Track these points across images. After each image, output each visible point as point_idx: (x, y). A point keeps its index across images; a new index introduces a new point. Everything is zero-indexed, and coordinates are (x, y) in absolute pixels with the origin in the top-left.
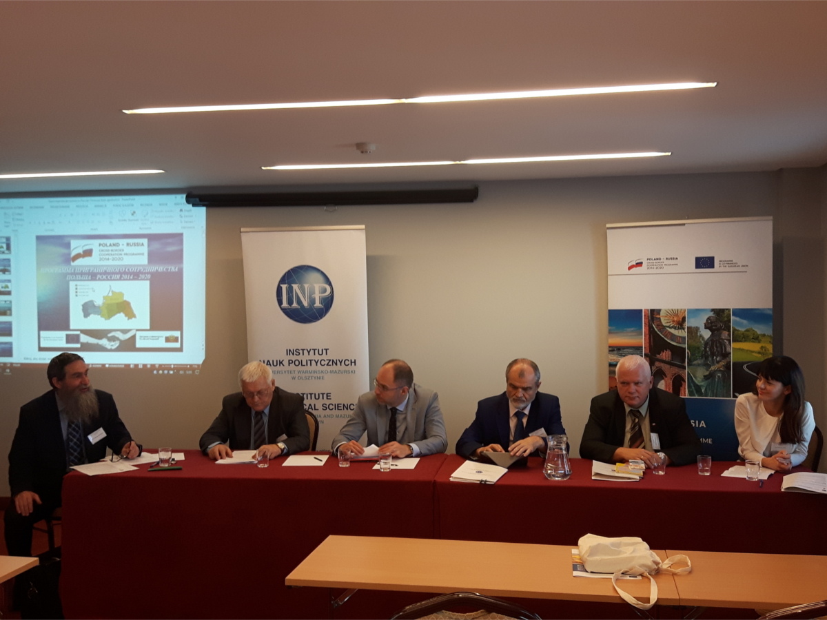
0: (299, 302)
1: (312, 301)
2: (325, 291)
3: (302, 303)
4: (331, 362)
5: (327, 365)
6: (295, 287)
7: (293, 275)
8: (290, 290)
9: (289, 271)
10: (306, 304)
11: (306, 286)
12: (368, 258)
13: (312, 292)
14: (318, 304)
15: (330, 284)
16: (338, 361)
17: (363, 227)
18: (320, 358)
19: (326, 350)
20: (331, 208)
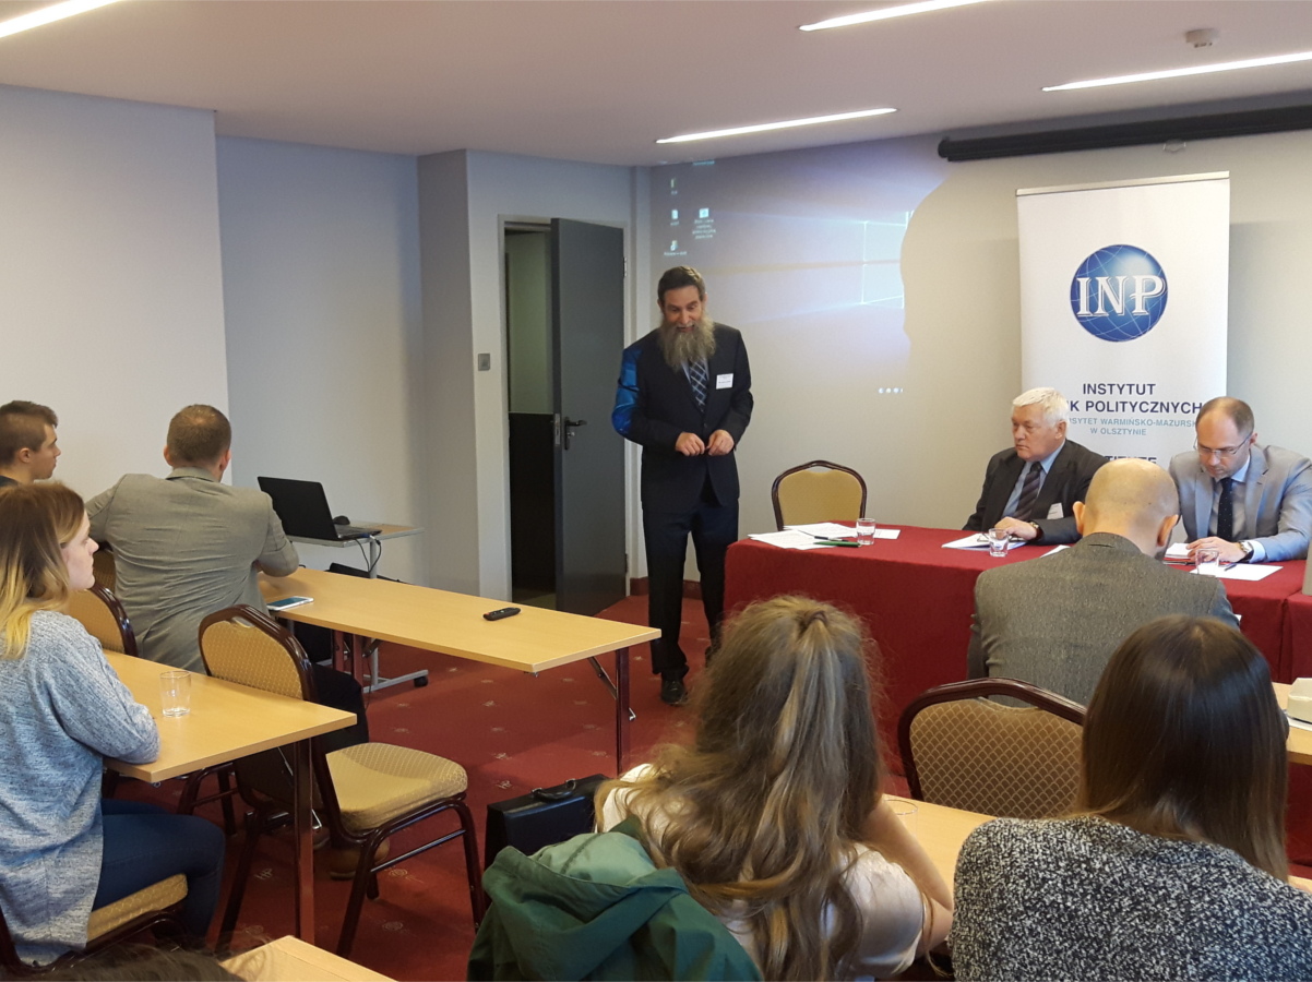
0: (1108, 306)
1: (1130, 305)
2: (1153, 286)
3: (1112, 307)
4: (1159, 406)
5: (1152, 411)
6: (1102, 281)
8: (1093, 287)
10: (1119, 309)
11: (1120, 279)
12: (1232, 227)
13: (1130, 289)
14: (1139, 309)
15: (1162, 276)
16: (1171, 405)
17: (1226, 174)
18: (1140, 399)
19: (1151, 386)
20: (1174, 146)
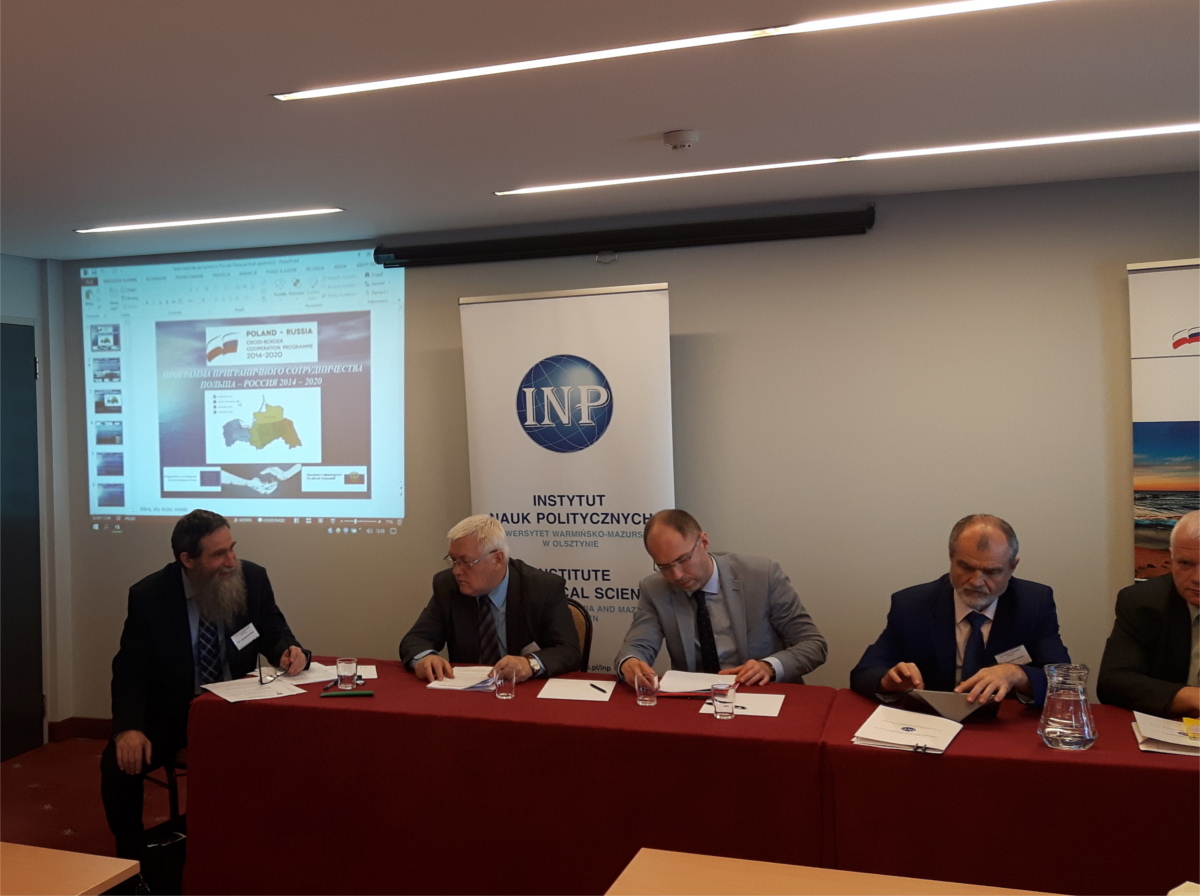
0: (554, 416)
1: (576, 415)
2: (598, 397)
3: (559, 418)
4: (609, 517)
5: (603, 522)
6: (547, 391)
7: (544, 373)
8: (539, 397)
9: (537, 365)
10: (565, 419)
11: (566, 389)
12: (672, 339)
13: (576, 400)
14: (585, 419)
15: (607, 386)
16: (621, 516)
17: (665, 285)
18: (591, 510)
19: (601, 496)
20: (608, 258)
